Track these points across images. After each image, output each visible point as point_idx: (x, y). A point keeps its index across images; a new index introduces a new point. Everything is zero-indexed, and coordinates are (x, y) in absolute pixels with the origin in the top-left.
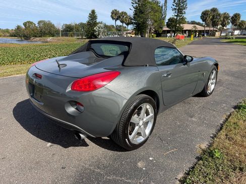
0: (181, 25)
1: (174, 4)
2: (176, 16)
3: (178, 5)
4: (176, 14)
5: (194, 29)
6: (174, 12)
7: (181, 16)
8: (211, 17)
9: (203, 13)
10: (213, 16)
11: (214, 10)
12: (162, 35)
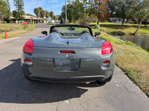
0: (23, 16)
1: (15, 1)
2: (18, 10)
3: (18, 2)
4: (18, 9)
5: (31, 19)
6: (16, 7)
7: (21, 10)
8: (40, 12)
9: (34, 9)
10: (41, 12)
11: (40, 8)
12: (10, 22)
